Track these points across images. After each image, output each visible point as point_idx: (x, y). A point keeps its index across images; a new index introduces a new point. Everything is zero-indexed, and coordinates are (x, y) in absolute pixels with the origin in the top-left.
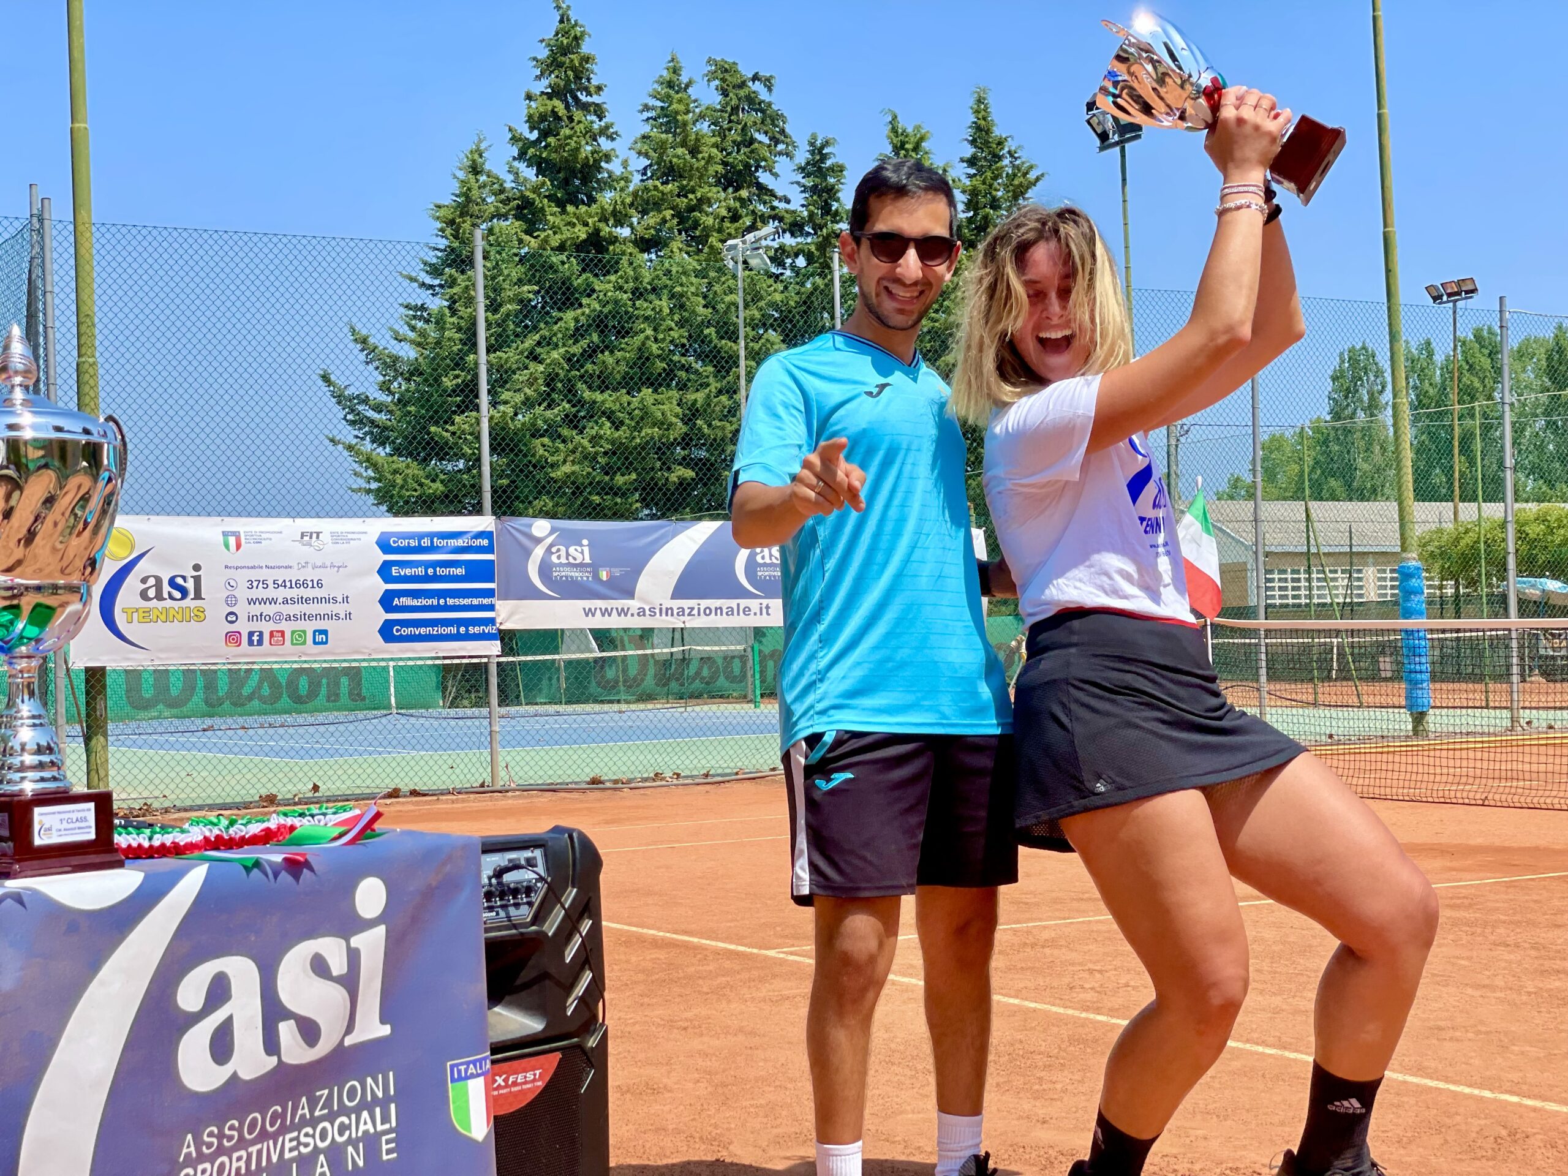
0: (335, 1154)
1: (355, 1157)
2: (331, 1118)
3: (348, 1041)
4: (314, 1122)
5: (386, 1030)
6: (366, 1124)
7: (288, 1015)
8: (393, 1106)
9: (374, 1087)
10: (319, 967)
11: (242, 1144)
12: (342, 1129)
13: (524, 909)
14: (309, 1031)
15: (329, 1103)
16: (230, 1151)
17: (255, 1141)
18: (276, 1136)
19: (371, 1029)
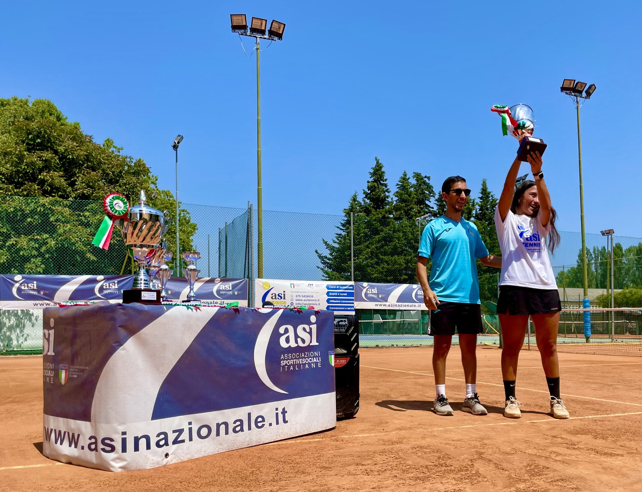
0: (309, 364)
1: (313, 366)
2: (308, 358)
3: (311, 344)
4: (305, 358)
5: (318, 344)
6: (315, 360)
7: (299, 337)
8: (320, 358)
9: (316, 354)
10: (304, 329)
11: (292, 359)
12: (310, 360)
13: (343, 330)
14: (303, 341)
15: (307, 355)
16: (290, 360)
17: (294, 359)
18: (298, 359)
19: (314, 343)
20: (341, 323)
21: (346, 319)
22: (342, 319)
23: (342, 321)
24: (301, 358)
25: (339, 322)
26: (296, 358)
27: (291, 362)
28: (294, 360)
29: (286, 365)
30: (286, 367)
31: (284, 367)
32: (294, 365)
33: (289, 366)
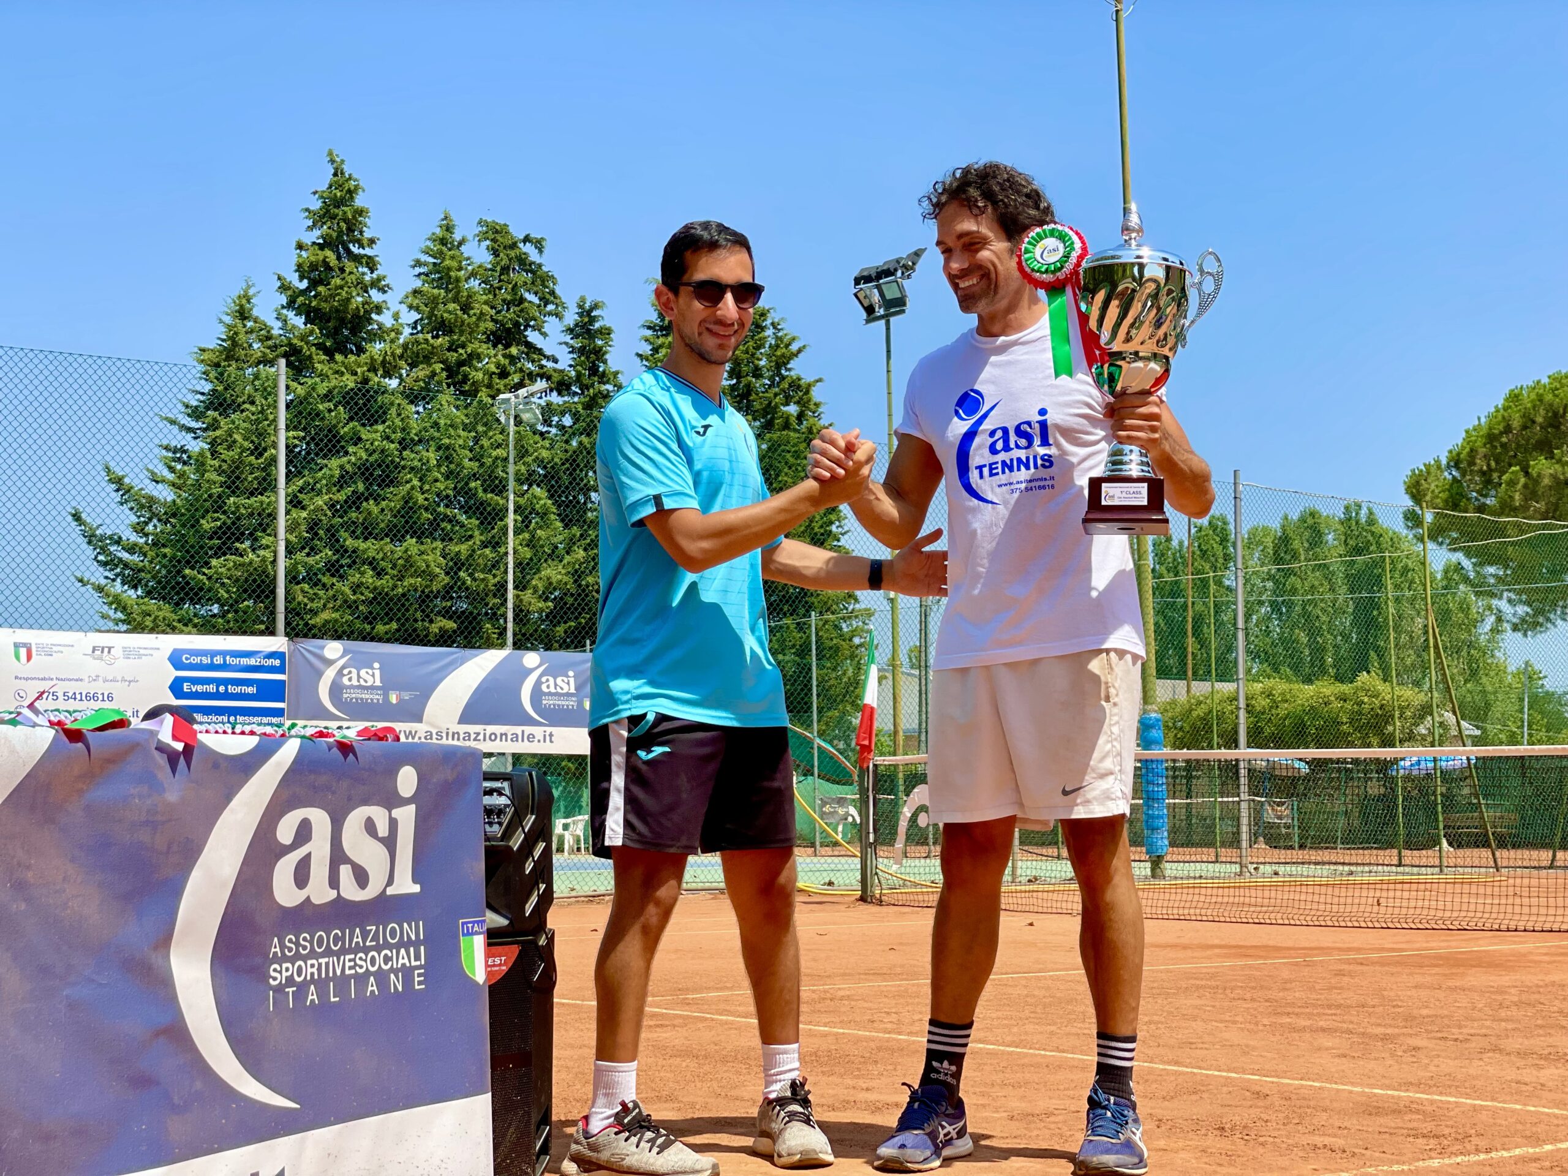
0: (382, 977)
1: (396, 983)
2: (378, 949)
3: (390, 891)
4: (366, 950)
5: (416, 888)
6: (403, 959)
7: (347, 860)
8: (422, 948)
9: (409, 931)
10: (369, 827)
11: (313, 955)
12: (387, 959)
13: (496, 827)
15: (375, 938)
16: (305, 959)
18: (338, 954)
19: (406, 885)
23: (490, 791)
24: (350, 951)
26: (328, 953)
27: (310, 969)
28: (323, 961)
30: (290, 990)
32: (321, 984)
33: (302, 988)
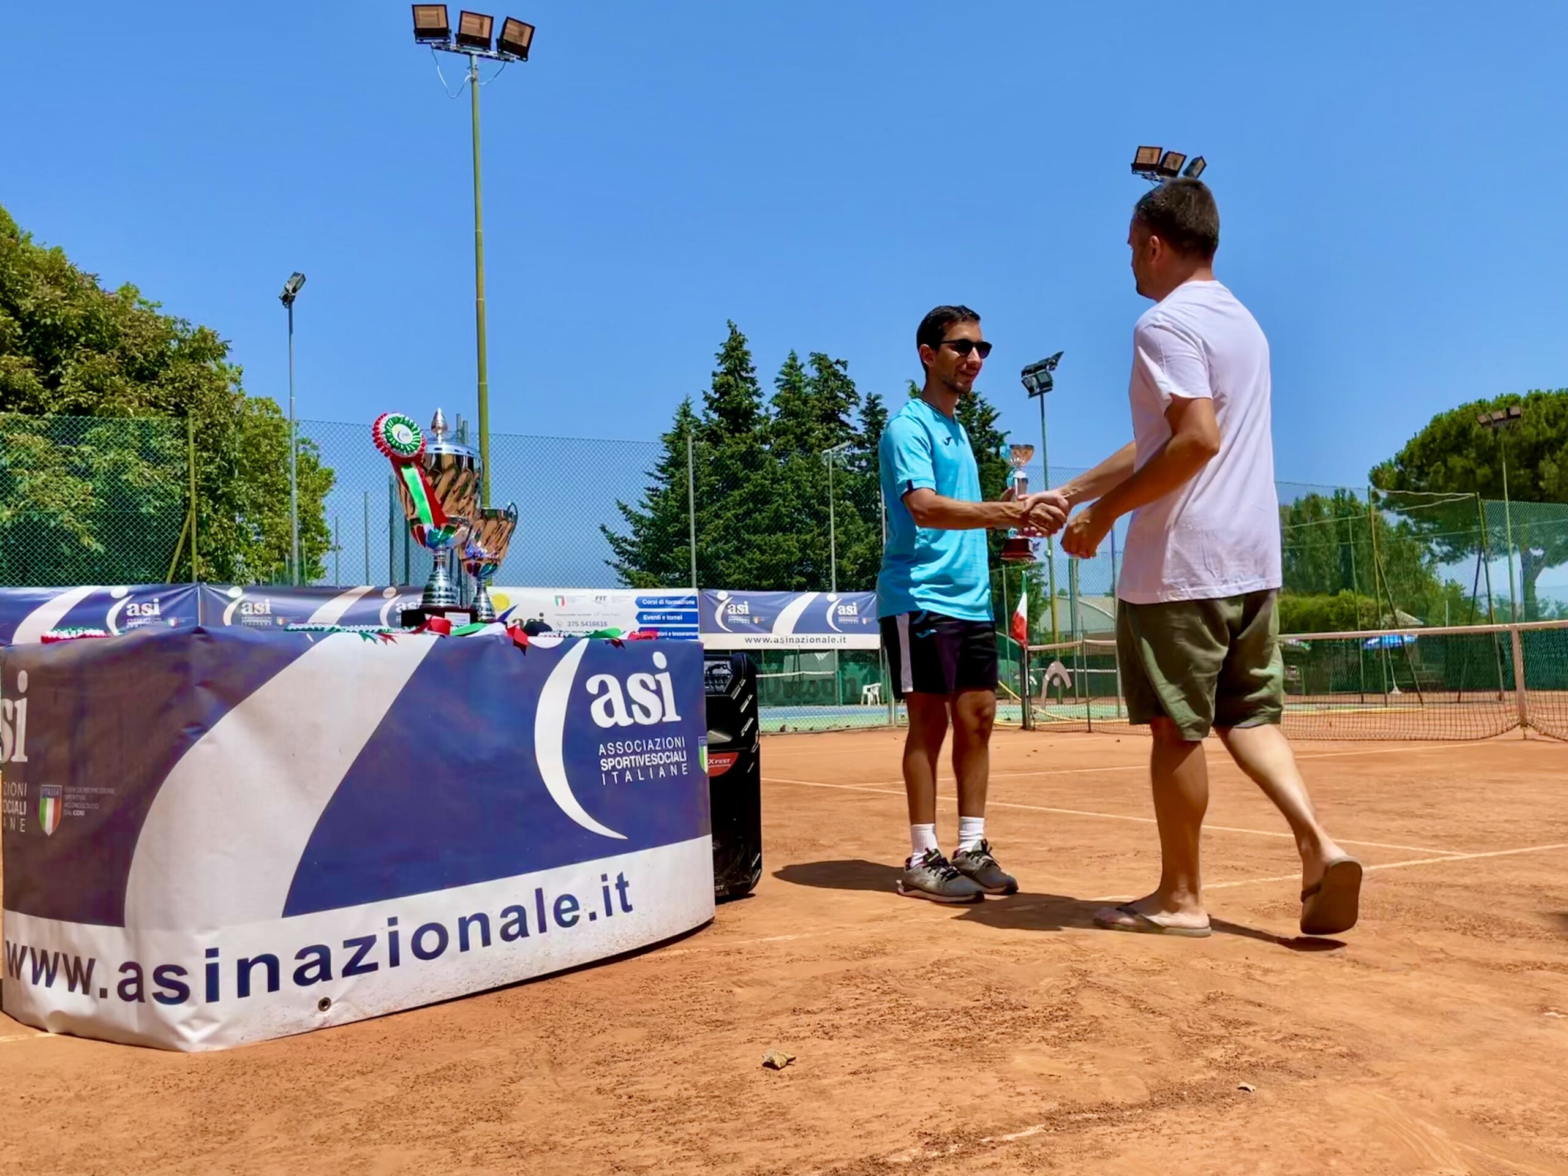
0: (666, 767)
1: (674, 771)
2: (663, 751)
3: (664, 720)
4: (656, 752)
5: (679, 718)
6: (676, 757)
7: (635, 702)
8: (684, 752)
9: (677, 742)
10: (645, 685)
11: (626, 754)
12: (667, 757)
13: (723, 686)
14: (646, 712)
15: (660, 745)
16: (621, 756)
17: (631, 754)
18: (641, 754)
19: (672, 716)
20: (715, 671)
21: (728, 663)
22: (717, 663)
23: (718, 666)
24: (648, 752)
25: (711, 669)
26: (635, 753)
27: (625, 762)
28: (632, 757)
29: (614, 768)
30: (615, 773)
31: (608, 773)
32: (633, 770)
33: (622, 773)
